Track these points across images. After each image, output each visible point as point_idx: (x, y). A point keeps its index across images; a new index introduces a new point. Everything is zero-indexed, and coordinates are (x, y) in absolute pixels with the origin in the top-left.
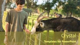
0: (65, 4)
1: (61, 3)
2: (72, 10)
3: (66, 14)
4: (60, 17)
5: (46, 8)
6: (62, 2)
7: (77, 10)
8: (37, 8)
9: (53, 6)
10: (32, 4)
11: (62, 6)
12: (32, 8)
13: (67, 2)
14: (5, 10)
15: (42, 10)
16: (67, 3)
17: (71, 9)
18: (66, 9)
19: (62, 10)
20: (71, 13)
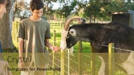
0: (87, 6)
1: (82, 6)
2: (96, 13)
3: (89, 18)
4: (83, 23)
5: (64, 13)
6: (83, 4)
7: (102, 12)
8: (53, 14)
9: (73, 10)
10: (46, 10)
11: (83, 9)
12: (47, 14)
13: (89, 3)
14: (13, 20)
15: (60, 16)
16: (89, 5)
17: (94, 12)
18: (88, 12)
19: (84, 14)
20: (95, 17)
